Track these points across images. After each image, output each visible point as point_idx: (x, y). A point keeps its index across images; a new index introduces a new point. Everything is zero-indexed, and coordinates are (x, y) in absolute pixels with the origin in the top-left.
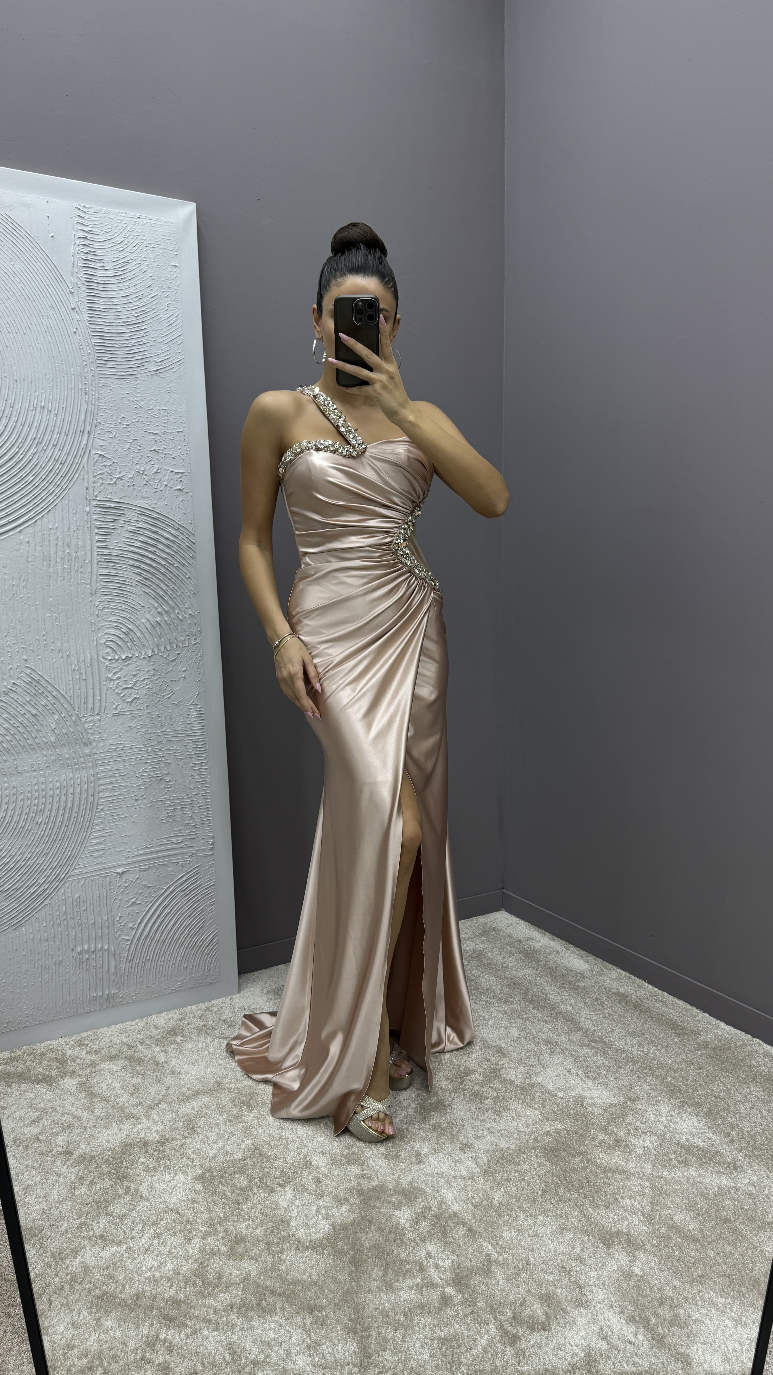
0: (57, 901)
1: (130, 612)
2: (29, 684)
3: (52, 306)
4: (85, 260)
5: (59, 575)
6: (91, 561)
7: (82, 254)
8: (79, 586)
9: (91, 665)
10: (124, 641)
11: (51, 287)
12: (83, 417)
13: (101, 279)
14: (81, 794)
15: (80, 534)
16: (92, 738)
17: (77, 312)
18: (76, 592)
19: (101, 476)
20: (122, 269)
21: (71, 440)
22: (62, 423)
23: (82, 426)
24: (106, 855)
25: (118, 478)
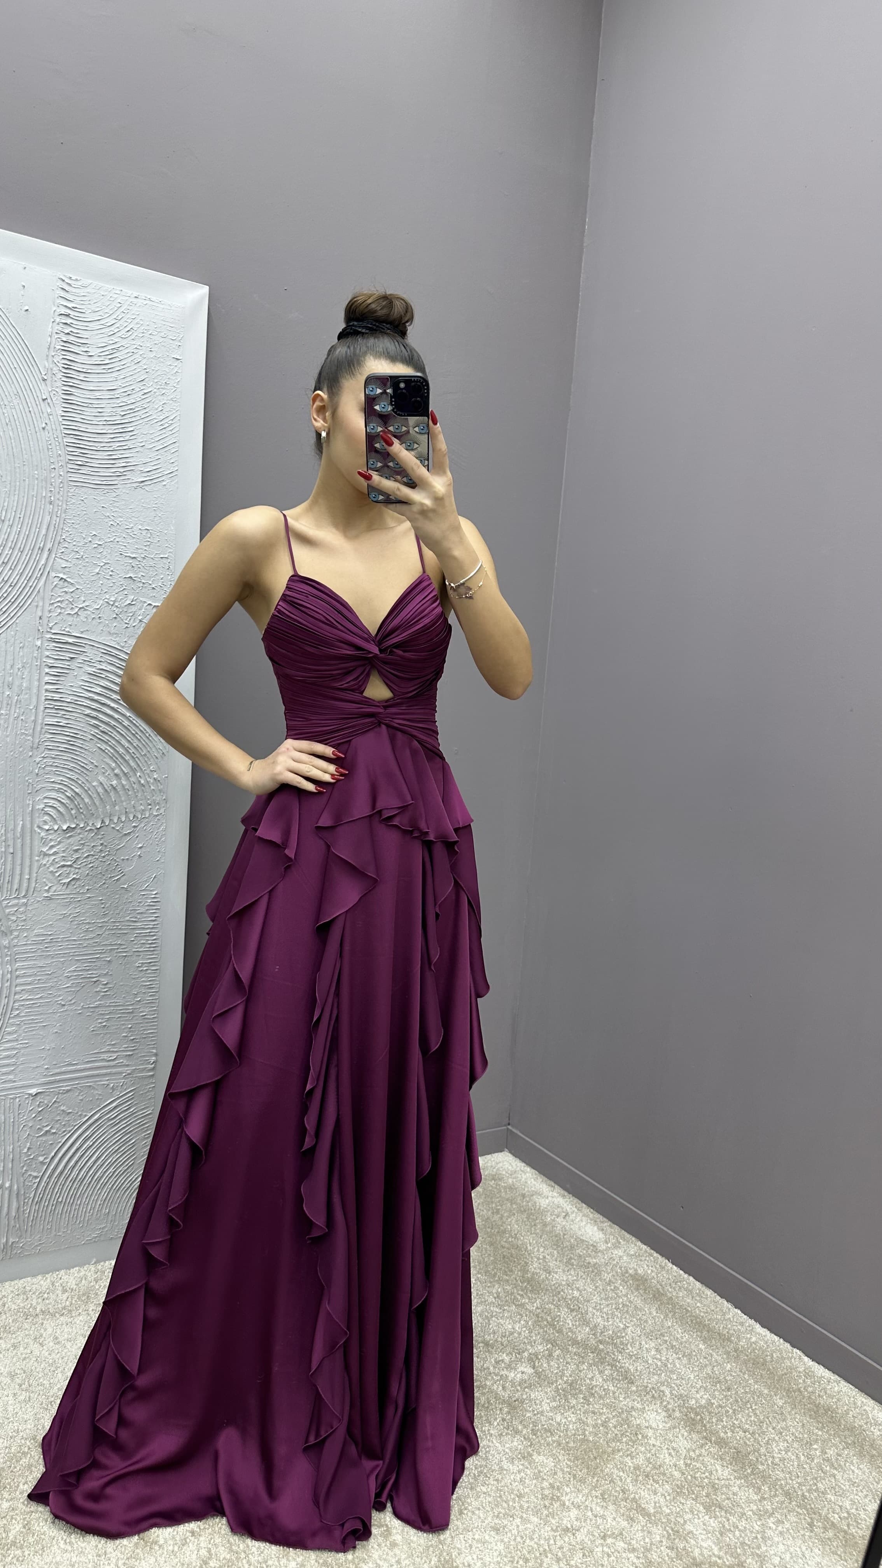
1: (79, 772)
3: (17, 394)
4: (65, 342)
6: (36, 708)
7: (62, 335)
8: (18, 737)
9: (22, 835)
10: (67, 807)
11: (21, 374)
12: (44, 532)
13: (83, 366)
15: (26, 673)
16: (14, 925)
17: (48, 404)
18: (12, 745)
19: (59, 604)
20: (110, 357)
21: (25, 558)
22: (16, 536)
23: (42, 541)
24: (17, 1071)
25: (80, 608)
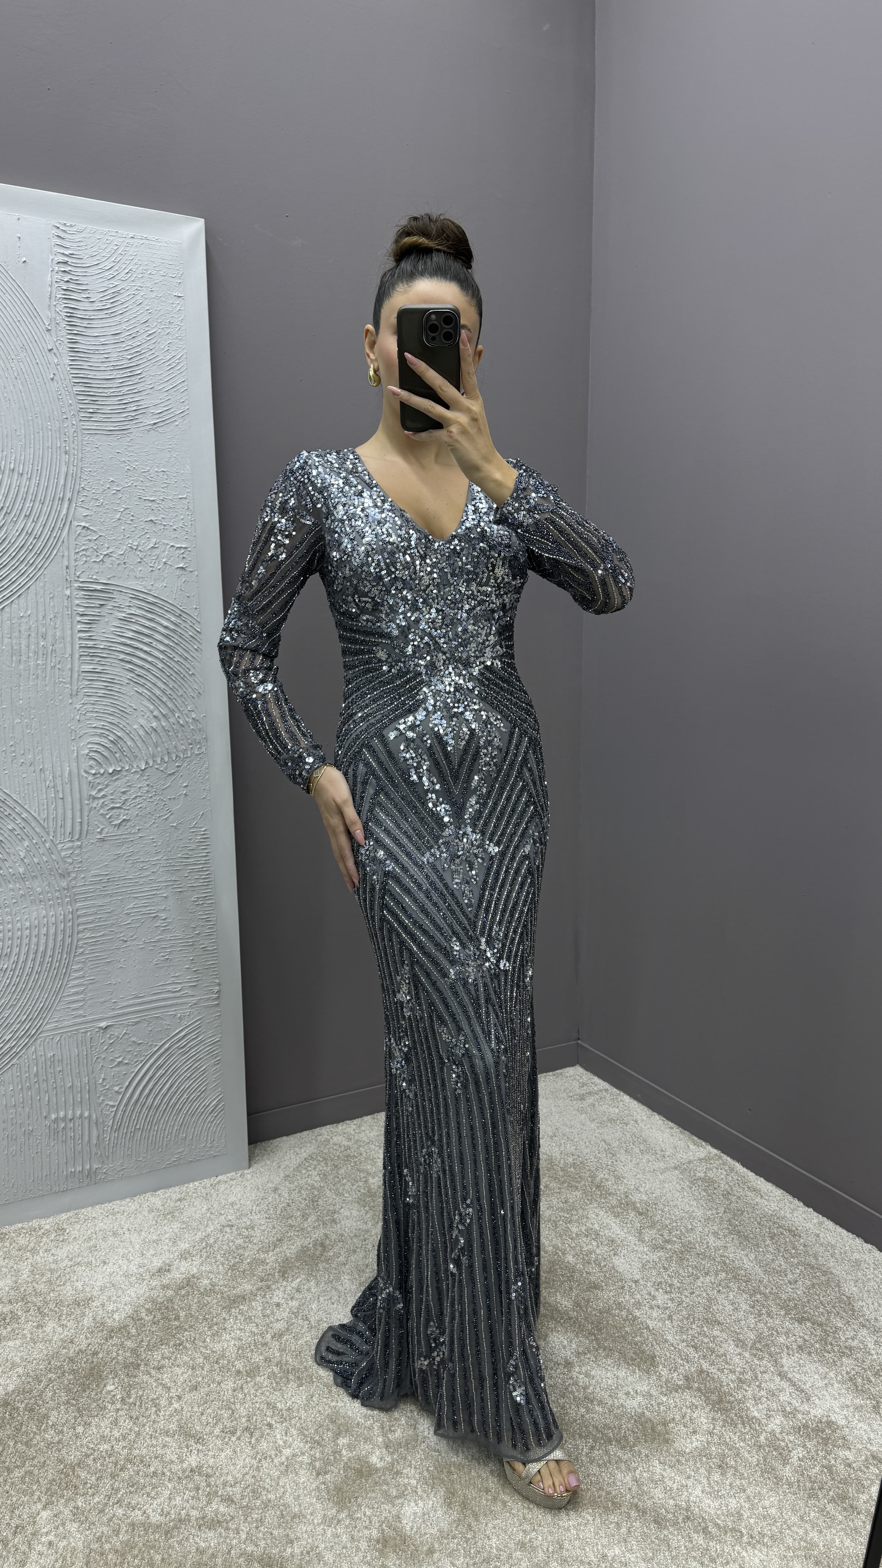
0: (28, 1060)
1: (119, 716)
4: (65, 290)
5: (31, 672)
6: (72, 656)
7: (62, 283)
8: (56, 686)
9: (71, 781)
10: (111, 751)
11: (23, 324)
12: (62, 482)
13: (86, 313)
14: (56, 933)
15: (58, 623)
16: (68, 868)
17: (55, 354)
18: (52, 694)
19: (84, 553)
20: (112, 301)
21: (47, 509)
22: (36, 488)
23: (61, 490)
24: (86, 1006)
25: (105, 555)
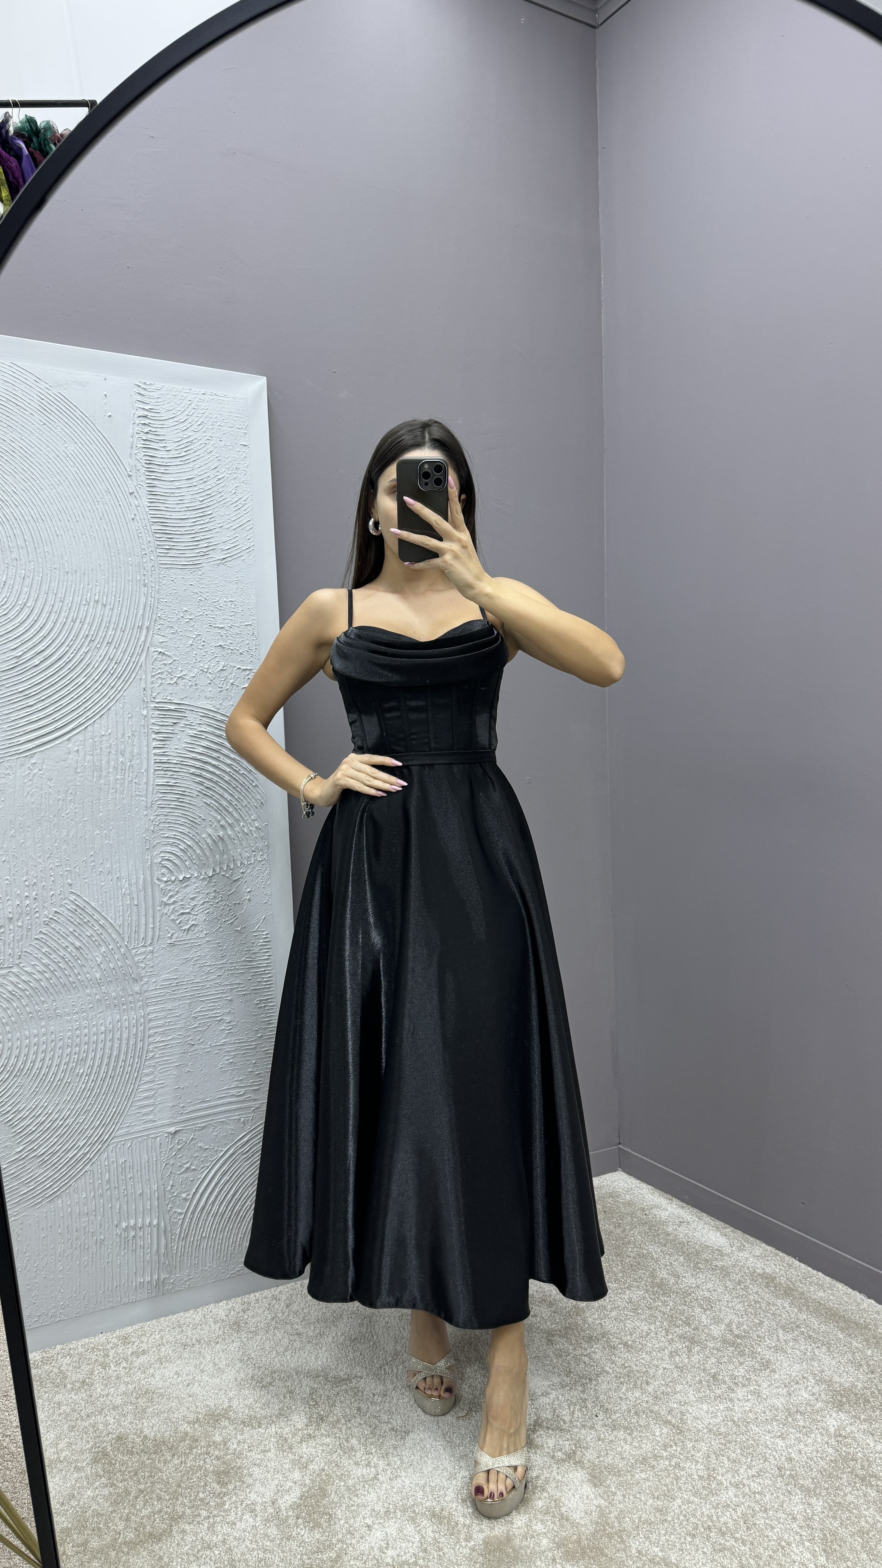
0: (99, 1168)
1: (189, 826)
2: (73, 912)
3: (108, 491)
4: (145, 440)
5: (111, 787)
6: (147, 770)
7: (142, 434)
8: (134, 799)
9: (144, 888)
10: (181, 859)
11: (109, 470)
12: (141, 612)
13: (162, 460)
14: (128, 1039)
15: (136, 740)
16: (143, 972)
17: (135, 497)
18: (129, 806)
19: (160, 676)
20: (186, 450)
21: (127, 637)
22: (118, 618)
23: (140, 620)
24: (156, 1111)
25: (179, 677)
